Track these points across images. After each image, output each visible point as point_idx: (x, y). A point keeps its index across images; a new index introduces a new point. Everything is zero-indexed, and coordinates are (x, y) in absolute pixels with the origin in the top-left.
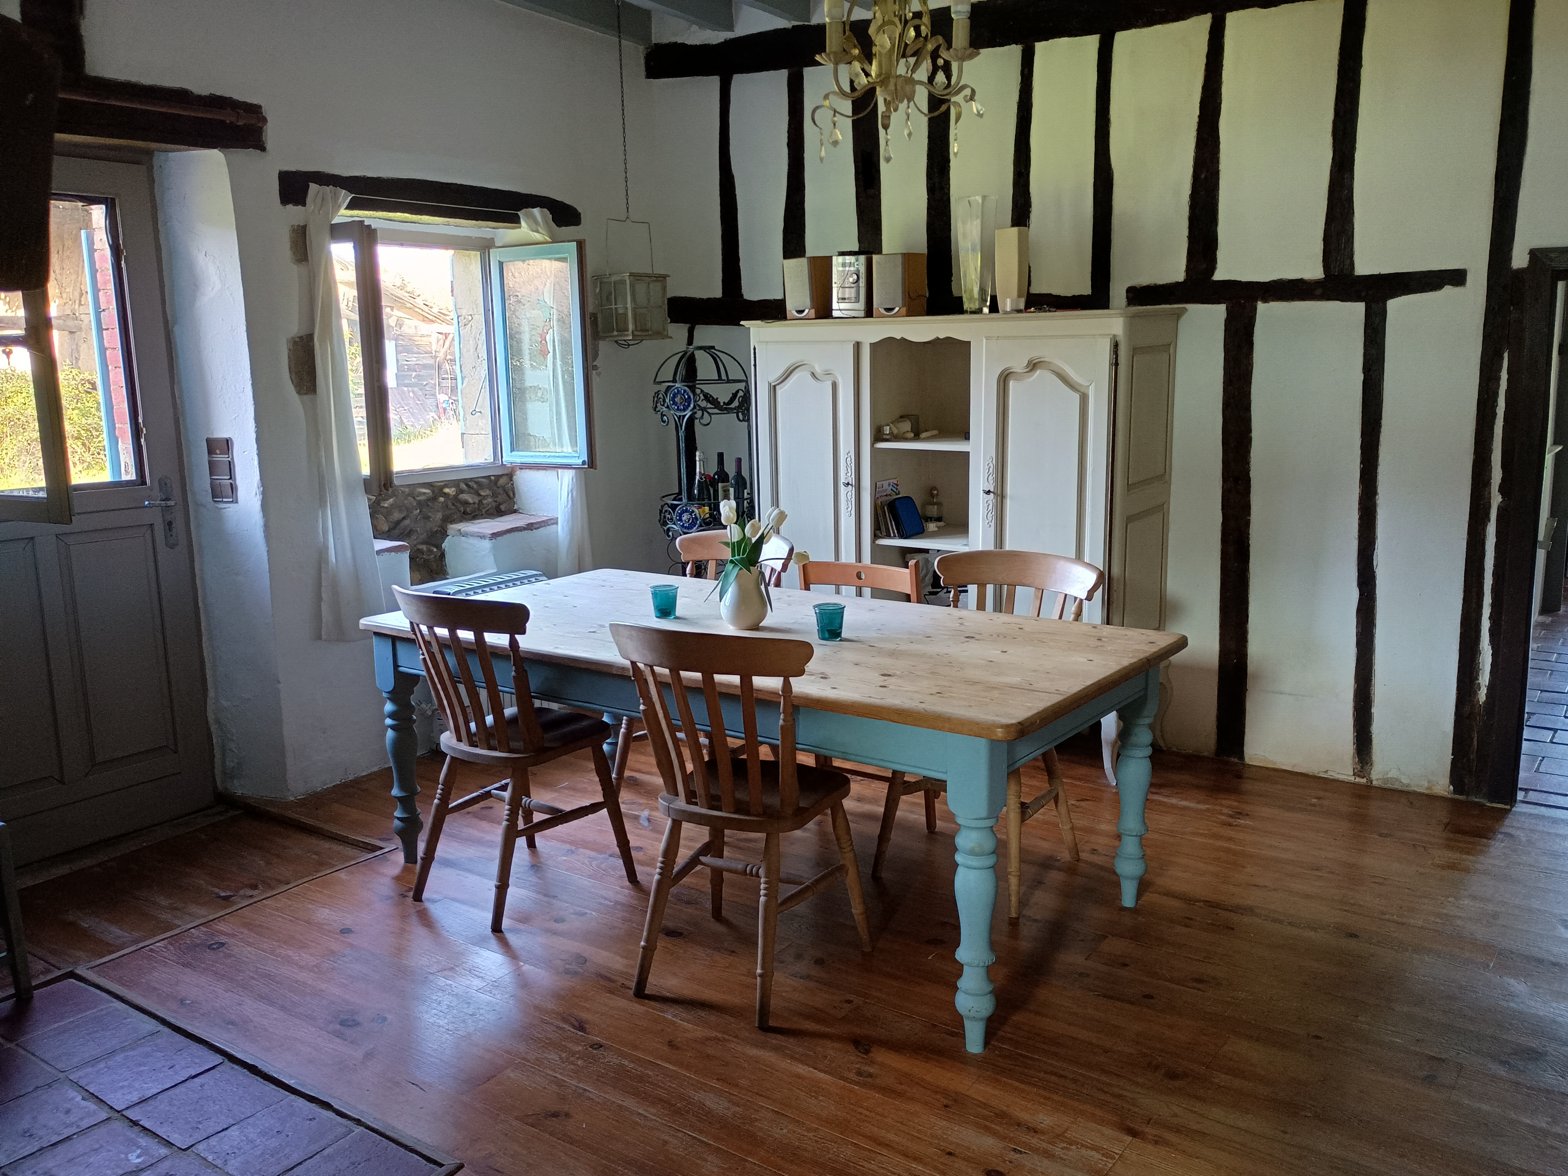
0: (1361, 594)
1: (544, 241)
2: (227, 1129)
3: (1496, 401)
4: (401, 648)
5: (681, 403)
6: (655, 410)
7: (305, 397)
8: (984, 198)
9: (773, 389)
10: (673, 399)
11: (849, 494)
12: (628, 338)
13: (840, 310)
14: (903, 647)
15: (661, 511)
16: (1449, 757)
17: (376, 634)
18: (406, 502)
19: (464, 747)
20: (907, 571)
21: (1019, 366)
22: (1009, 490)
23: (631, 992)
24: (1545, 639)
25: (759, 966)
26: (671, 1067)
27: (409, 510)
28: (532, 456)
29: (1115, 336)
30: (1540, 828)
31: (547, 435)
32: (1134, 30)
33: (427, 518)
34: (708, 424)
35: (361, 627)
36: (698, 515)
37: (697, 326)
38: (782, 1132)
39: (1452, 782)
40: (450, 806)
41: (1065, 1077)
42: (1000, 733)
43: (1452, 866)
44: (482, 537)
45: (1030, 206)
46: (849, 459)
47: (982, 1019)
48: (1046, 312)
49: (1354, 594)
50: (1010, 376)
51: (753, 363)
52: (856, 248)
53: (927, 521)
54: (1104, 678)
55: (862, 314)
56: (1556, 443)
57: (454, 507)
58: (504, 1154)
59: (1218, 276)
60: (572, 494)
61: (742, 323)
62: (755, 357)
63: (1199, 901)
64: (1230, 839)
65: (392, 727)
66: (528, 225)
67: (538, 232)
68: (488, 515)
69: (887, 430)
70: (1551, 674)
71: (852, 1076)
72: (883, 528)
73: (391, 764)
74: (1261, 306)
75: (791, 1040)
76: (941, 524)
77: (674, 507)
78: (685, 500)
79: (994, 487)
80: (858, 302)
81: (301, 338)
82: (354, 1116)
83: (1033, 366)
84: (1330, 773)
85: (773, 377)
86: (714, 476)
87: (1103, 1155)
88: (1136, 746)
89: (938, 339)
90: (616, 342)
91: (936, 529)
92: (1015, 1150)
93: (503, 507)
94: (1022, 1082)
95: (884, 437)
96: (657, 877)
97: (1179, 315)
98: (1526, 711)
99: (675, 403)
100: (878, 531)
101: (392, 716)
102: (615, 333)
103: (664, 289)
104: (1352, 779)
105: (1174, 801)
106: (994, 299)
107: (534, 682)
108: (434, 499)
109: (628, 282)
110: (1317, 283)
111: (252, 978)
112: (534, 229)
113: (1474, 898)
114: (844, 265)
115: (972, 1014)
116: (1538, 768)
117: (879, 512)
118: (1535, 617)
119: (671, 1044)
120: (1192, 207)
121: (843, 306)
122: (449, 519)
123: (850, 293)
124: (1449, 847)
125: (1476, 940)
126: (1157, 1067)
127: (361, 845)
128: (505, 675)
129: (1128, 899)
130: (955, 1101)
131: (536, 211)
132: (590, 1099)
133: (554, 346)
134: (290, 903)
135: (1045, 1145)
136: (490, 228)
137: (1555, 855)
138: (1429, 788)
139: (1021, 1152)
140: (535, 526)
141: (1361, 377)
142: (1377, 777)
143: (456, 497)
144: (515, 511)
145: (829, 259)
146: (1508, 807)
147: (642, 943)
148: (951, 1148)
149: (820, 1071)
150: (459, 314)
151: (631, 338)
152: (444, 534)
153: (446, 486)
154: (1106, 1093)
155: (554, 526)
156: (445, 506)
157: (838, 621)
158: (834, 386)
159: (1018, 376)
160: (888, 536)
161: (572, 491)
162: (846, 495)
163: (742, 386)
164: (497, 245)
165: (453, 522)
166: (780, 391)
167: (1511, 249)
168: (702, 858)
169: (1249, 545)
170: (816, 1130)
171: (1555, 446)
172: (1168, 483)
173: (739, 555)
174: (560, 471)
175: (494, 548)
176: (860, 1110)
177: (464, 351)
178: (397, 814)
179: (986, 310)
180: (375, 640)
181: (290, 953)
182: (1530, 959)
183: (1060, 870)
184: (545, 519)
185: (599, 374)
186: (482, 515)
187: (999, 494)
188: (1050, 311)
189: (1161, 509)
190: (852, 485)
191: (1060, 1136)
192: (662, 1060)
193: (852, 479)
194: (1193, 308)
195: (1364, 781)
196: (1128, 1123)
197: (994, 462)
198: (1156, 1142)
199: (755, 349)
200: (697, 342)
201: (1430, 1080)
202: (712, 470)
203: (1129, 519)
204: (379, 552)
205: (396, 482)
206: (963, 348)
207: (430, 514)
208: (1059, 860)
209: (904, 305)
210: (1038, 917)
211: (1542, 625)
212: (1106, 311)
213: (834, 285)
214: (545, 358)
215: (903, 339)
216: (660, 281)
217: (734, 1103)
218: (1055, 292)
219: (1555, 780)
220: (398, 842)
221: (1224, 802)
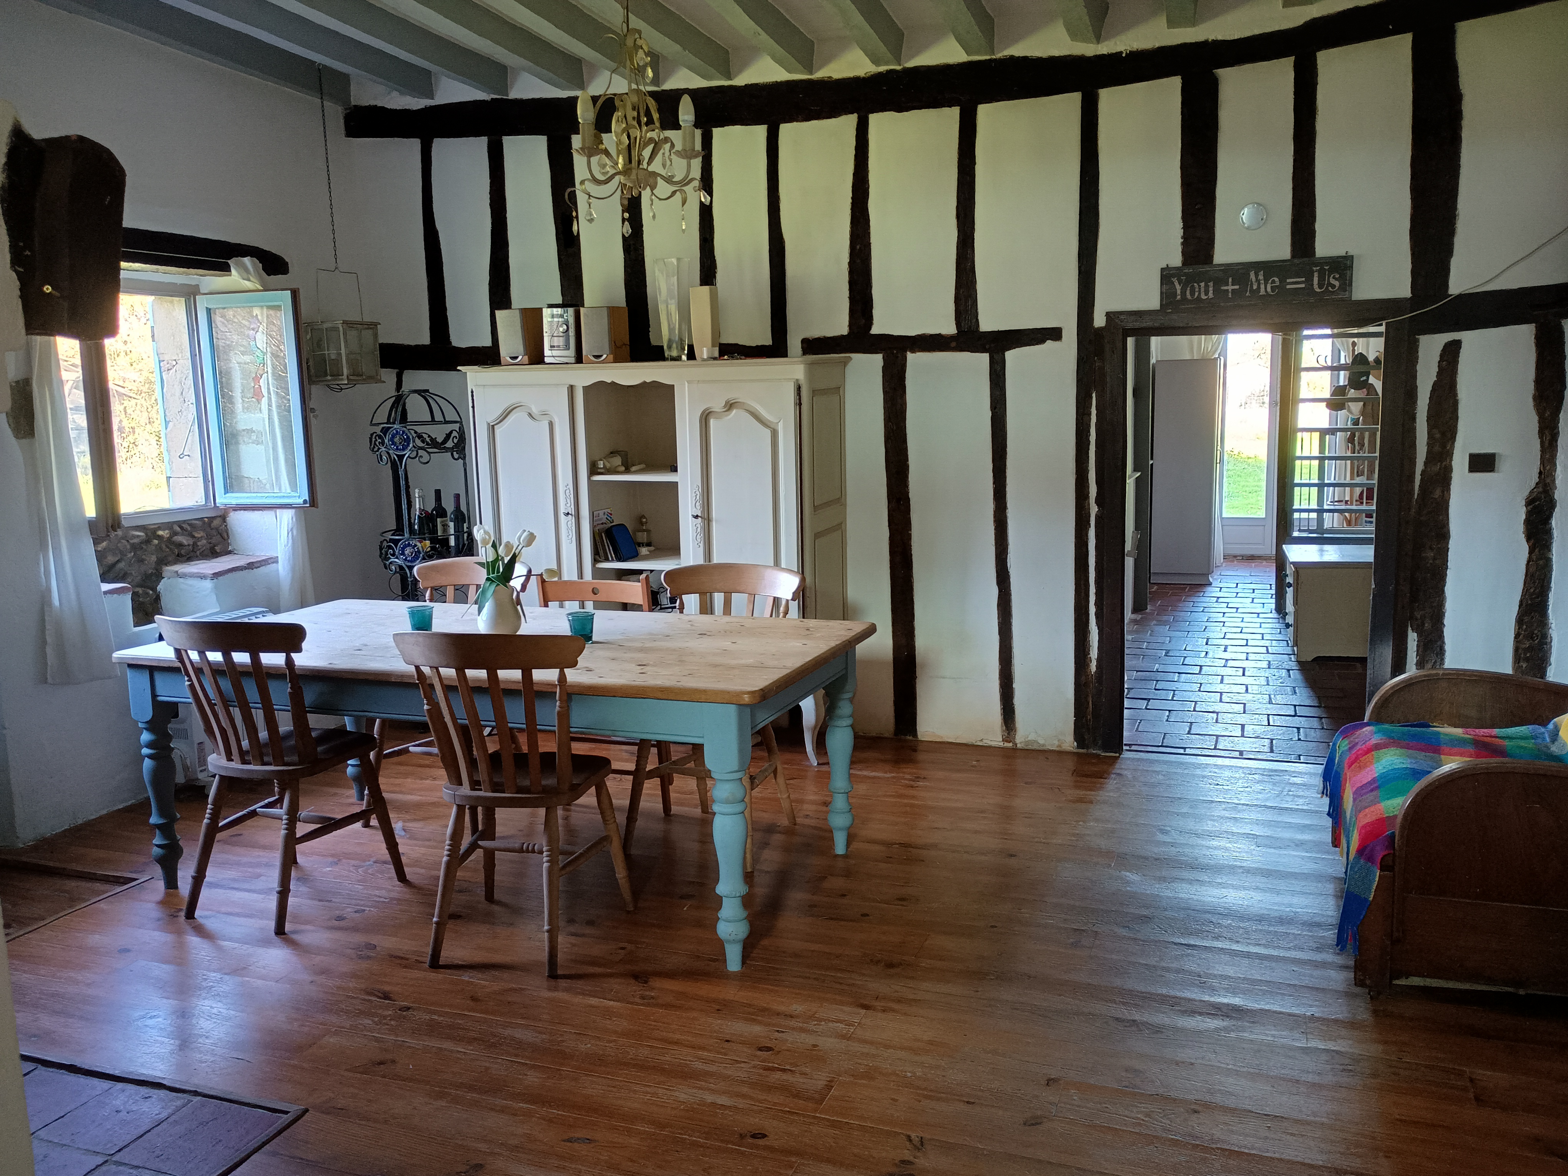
0: (1000, 591)
1: (255, 289)
2: (63, 1117)
3: (1089, 431)
4: (159, 678)
5: (400, 443)
6: (373, 451)
7: (24, 441)
8: (679, 260)
9: (492, 429)
10: (392, 440)
11: (570, 523)
12: (343, 382)
13: (553, 356)
14: (648, 645)
15: (381, 549)
16: (1072, 719)
17: (131, 666)
18: (119, 545)
19: (236, 765)
20: (640, 584)
21: (718, 406)
22: (714, 514)
23: (427, 965)
24: (1137, 632)
25: (546, 923)
26: (479, 1015)
27: (123, 554)
28: (247, 498)
29: (797, 380)
30: (1141, 768)
31: (264, 477)
32: (795, 123)
33: (141, 561)
34: (428, 462)
35: (114, 660)
36: (421, 549)
37: (405, 371)
38: (586, 1046)
39: (1076, 739)
40: (220, 825)
41: (809, 978)
42: (747, 699)
43: (1081, 800)
44: (203, 577)
45: (716, 267)
46: (568, 491)
47: (740, 941)
48: (737, 359)
49: (995, 591)
50: (710, 414)
51: (470, 405)
52: (560, 301)
53: (639, 546)
54: (818, 656)
55: (573, 360)
56: (1135, 470)
57: (168, 550)
58: (344, 1097)
59: (875, 330)
60: (292, 533)
61: (459, 368)
62: (473, 400)
63: (896, 844)
64: (913, 797)
65: (150, 757)
66: (239, 273)
67: (249, 280)
68: (203, 556)
69: (601, 464)
70: (1143, 658)
71: (637, 1000)
72: (601, 552)
73: (150, 793)
74: (910, 356)
75: (579, 982)
76: (652, 548)
77: (396, 542)
78: (407, 535)
79: (702, 512)
80: (569, 349)
81: (17, 382)
82: (192, 1089)
83: (730, 406)
84: (985, 741)
85: (492, 418)
86: (432, 511)
87: (846, 1025)
88: (841, 717)
89: (645, 383)
90: (328, 386)
91: (648, 553)
92: (778, 1031)
93: (218, 549)
94: (776, 986)
95: (599, 470)
96: (445, 859)
97: (845, 363)
98: (1126, 686)
99: (394, 443)
100: (598, 555)
101: (149, 745)
102: (329, 378)
103: (376, 336)
104: (1001, 744)
105: (865, 773)
106: (691, 348)
107: (309, 696)
108: (148, 541)
109: (341, 329)
110: (951, 338)
111: (41, 999)
112: (246, 277)
113: (1096, 820)
114: (553, 316)
115: (731, 938)
116: (1137, 729)
117: (597, 538)
118: (1128, 615)
119: (474, 999)
120: (851, 273)
121: (555, 353)
122: (163, 562)
123: (559, 341)
124: (1077, 787)
125: (1101, 849)
126: (878, 962)
127: (111, 879)
128: (280, 693)
129: (840, 848)
130: (725, 1005)
131: (247, 260)
132: (410, 1047)
133: (269, 389)
134: (54, 934)
135: (801, 1025)
136: (198, 275)
137: (1153, 786)
138: (1060, 746)
139: (783, 1032)
140: (256, 565)
141: (989, 414)
142: (1020, 741)
143: (169, 539)
144: (230, 552)
145: (540, 310)
146: (1118, 755)
147: (435, 919)
148: (728, 1037)
149: (609, 1000)
150: (161, 359)
151: (346, 382)
152: (159, 576)
153: (159, 528)
154: (841, 984)
155: (274, 565)
156: (159, 548)
157: (589, 627)
158: (551, 424)
159: (718, 415)
160: (607, 560)
161: (292, 529)
162: (567, 524)
163: (456, 427)
164: (202, 291)
165: (167, 564)
166: (498, 430)
167: (1093, 312)
168: (480, 842)
169: (911, 555)
170: (615, 1041)
171: (1135, 473)
172: (844, 505)
173: (493, 573)
174: (278, 511)
175: (216, 588)
176: (649, 1022)
177: (167, 395)
178: (157, 841)
179: (684, 358)
180: (129, 673)
181: (72, 974)
182: (1140, 857)
183: (780, 833)
184: (264, 558)
185: (316, 417)
186: (197, 556)
187: (705, 517)
188: (741, 359)
189: (839, 527)
190: (572, 515)
191: (812, 1017)
192: (469, 1011)
193: (572, 510)
194: (857, 357)
195: (1010, 745)
196: (862, 1001)
197: (700, 490)
198: (884, 1011)
199: (472, 392)
200: (405, 388)
201: (1075, 945)
202: (430, 506)
203: (817, 536)
204: (106, 593)
205: (125, 523)
206: (665, 393)
207: (144, 557)
208: (779, 826)
209: (611, 353)
210: (769, 870)
211: (1135, 622)
212: (785, 359)
213: (545, 334)
214: (259, 401)
215: (613, 383)
216: (371, 328)
217: (540, 1033)
218: (741, 342)
219: (1150, 735)
220: (158, 871)
221: (905, 770)
